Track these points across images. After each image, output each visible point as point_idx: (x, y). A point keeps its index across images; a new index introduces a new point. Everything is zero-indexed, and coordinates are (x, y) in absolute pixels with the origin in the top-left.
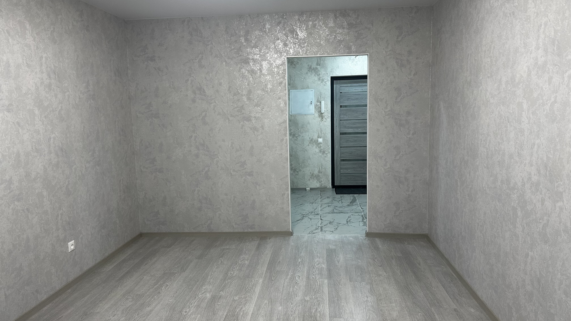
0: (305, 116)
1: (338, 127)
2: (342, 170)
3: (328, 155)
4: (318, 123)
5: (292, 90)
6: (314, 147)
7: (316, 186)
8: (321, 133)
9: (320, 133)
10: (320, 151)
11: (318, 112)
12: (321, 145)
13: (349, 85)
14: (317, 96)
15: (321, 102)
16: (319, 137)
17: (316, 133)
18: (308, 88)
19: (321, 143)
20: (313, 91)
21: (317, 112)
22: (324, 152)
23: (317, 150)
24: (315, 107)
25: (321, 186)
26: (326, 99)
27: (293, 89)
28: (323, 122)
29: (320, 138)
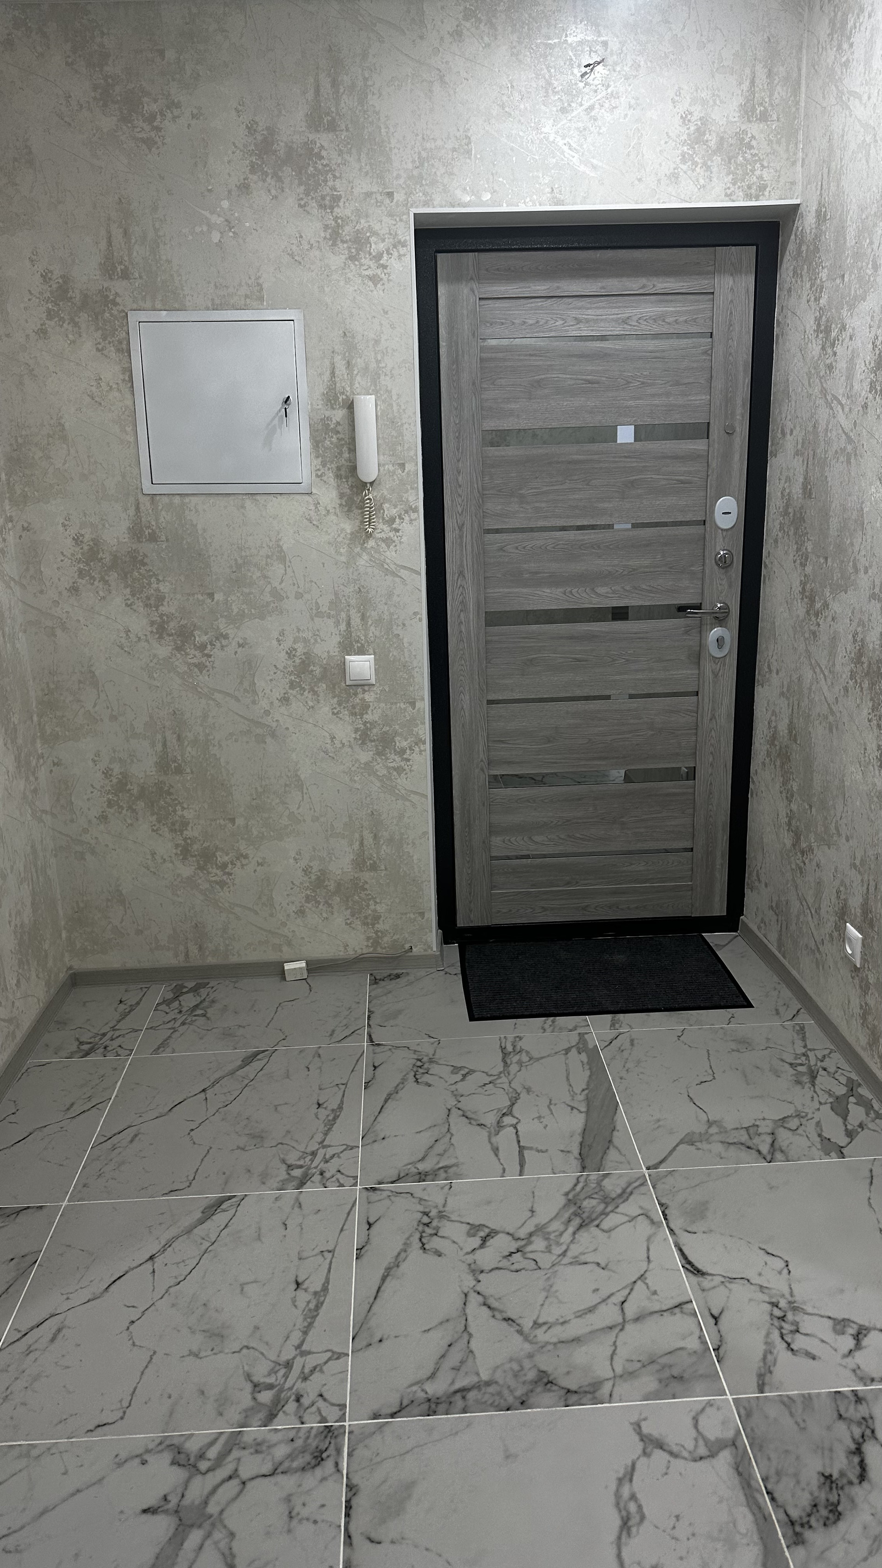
0: (248, 503)
1: (468, 575)
2: (496, 841)
3: (415, 757)
4: (338, 553)
5: (143, 316)
6: (325, 710)
7: (346, 946)
8: (363, 617)
9: (356, 620)
10: (364, 737)
11: (338, 477)
12: (369, 697)
13: (540, 288)
14: (327, 362)
15: (350, 407)
16: (351, 646)
17: (330, 622)
18: (261, 299)
19: (363, 686)
20: (299, 326)
21: (330, 476)
22: (385, 743)
23: (344, 730)
24: (316, 443)
25: (376, 943)
26: (385, 381)
27: (148, 304)
28: (371, 543)
29: (361, 652)
